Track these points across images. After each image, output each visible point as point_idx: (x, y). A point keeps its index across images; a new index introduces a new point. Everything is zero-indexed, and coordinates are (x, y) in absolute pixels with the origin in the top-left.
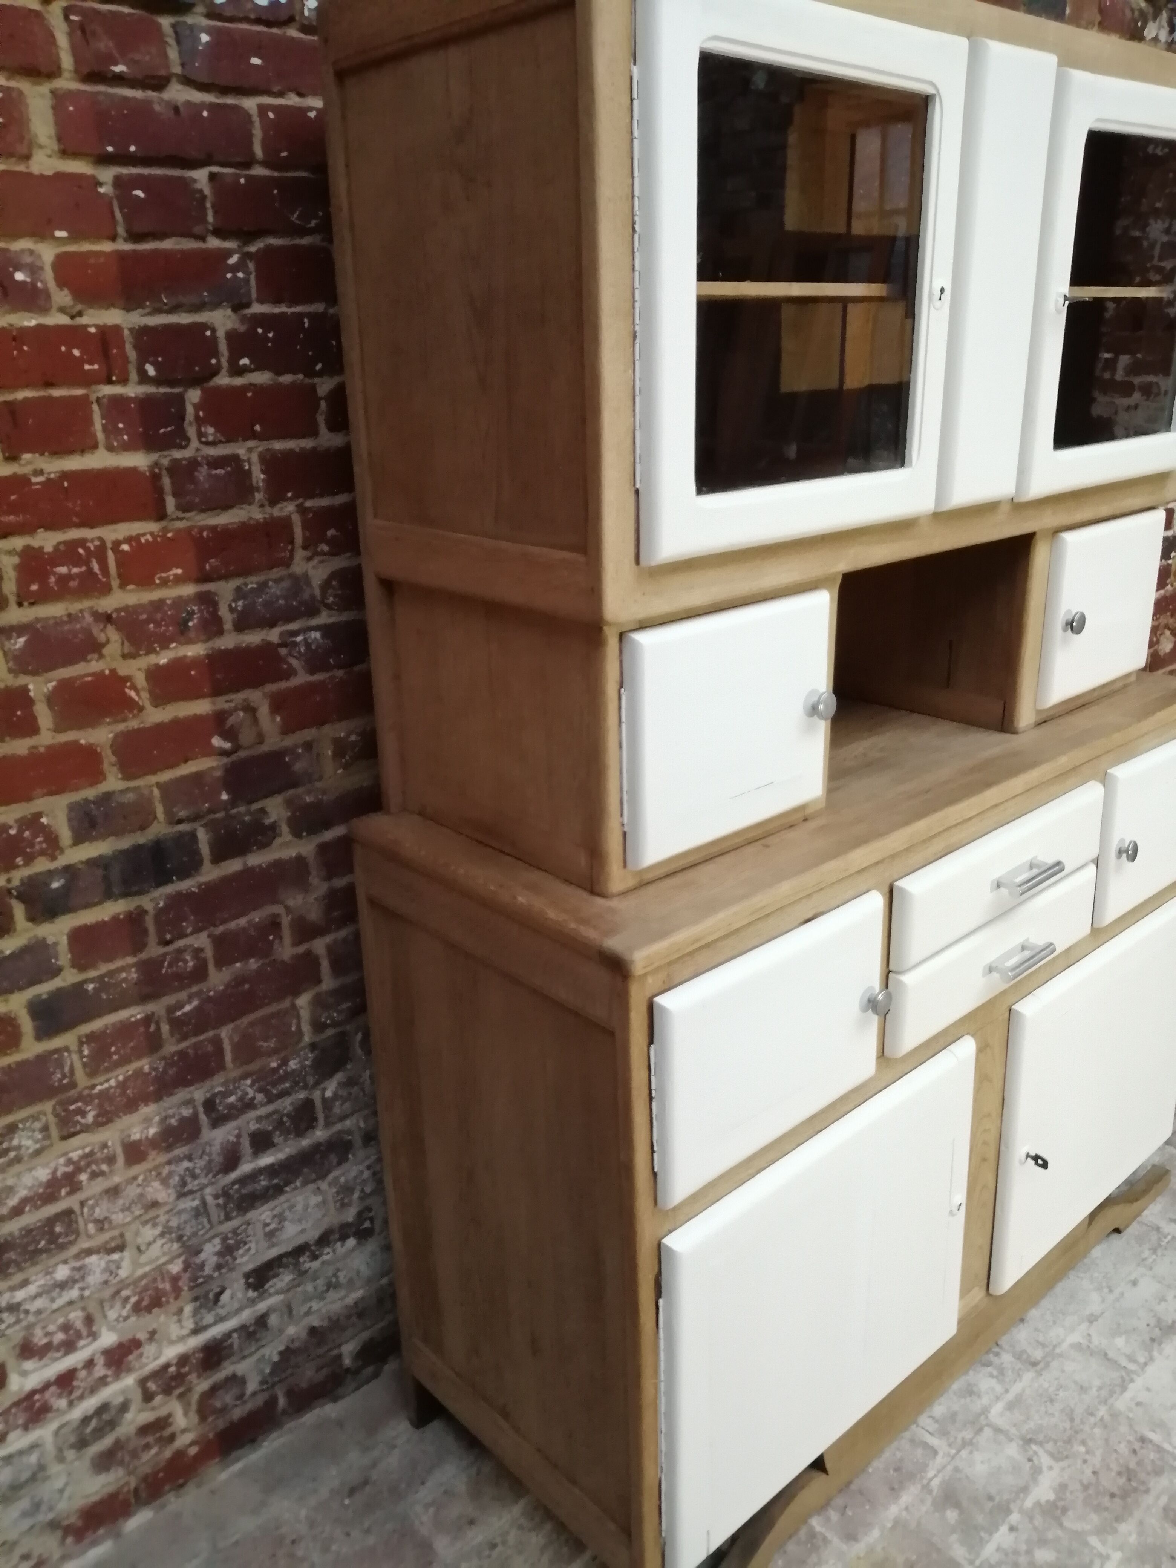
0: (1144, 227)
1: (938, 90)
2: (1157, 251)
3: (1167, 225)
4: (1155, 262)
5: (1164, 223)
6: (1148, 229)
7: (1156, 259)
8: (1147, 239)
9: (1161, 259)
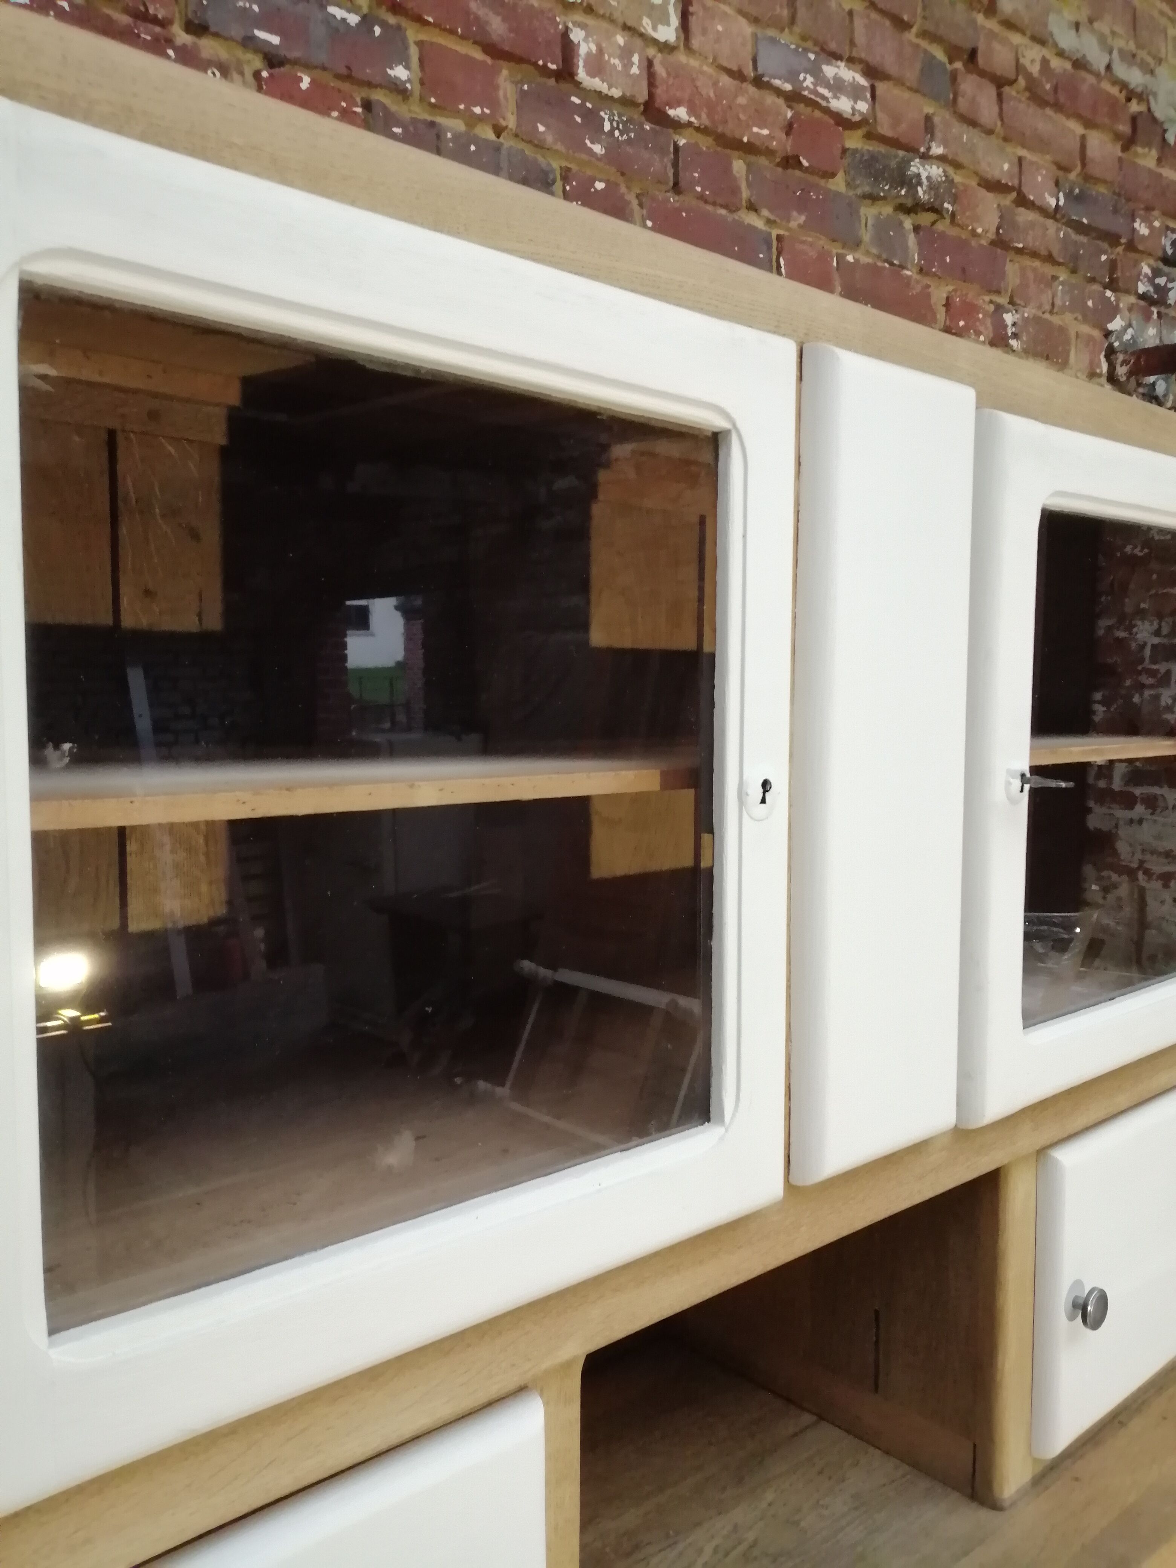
0: (1130, 628)
1: (734, 425)
2: (1147, 652)
3: (1155, 625)
4: (1147, 664)
5: (1152, 624)
6: (1135, 630)
7: (1147, 661)
8: (1136, 640)
9: (1154, 660)
